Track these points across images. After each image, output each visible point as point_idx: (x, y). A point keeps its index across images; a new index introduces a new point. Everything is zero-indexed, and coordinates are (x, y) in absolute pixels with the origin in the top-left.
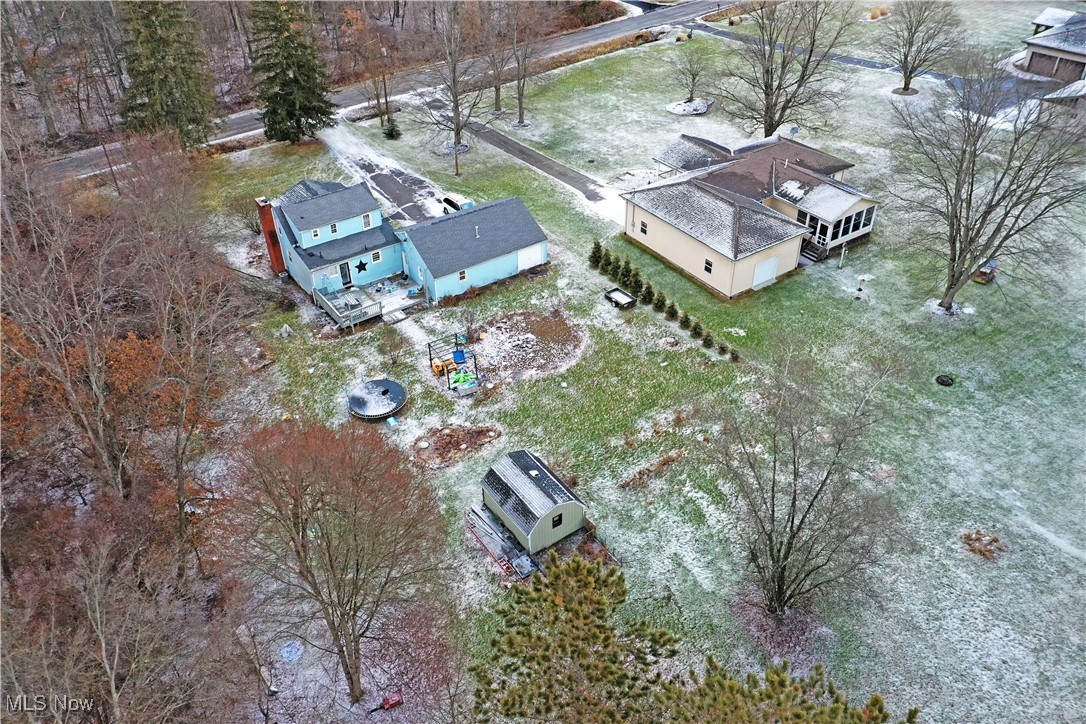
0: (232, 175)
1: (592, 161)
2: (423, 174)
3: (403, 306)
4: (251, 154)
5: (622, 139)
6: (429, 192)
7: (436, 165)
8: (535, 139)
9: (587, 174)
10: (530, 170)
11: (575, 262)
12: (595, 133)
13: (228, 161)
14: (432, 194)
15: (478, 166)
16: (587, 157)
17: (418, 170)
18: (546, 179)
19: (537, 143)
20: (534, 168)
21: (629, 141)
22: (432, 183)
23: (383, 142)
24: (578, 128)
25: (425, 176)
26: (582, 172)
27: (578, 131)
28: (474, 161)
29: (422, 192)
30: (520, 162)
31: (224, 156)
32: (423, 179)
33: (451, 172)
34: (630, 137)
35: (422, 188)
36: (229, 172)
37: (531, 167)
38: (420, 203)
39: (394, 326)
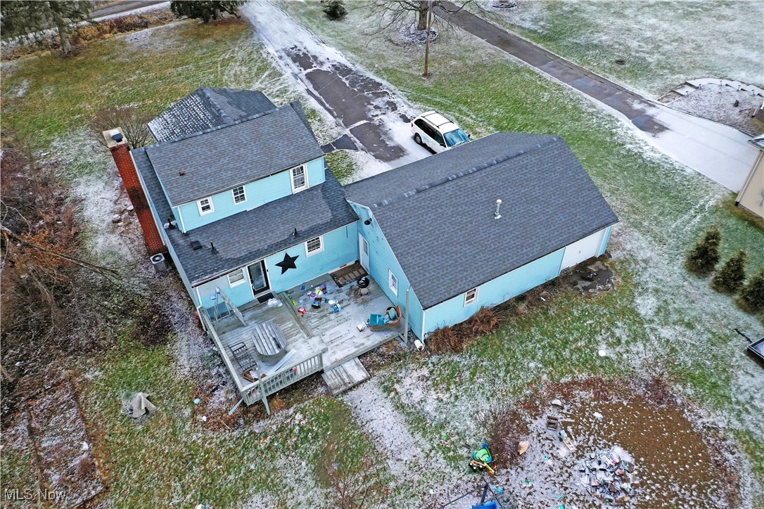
0: (123, 64)
1: (621, 62)
2: (377, 73)
3: (362, 350)
4: (153, 35)
5: (653, 28)
6: (389, 103)
7: (394, 59)
8: (527, 25)
9: (621, 83)
10: (532, 73)
11: (656, 259)
12: (611, 19)
13: (123, 44)
14: (393, 107)
15: (453, 63)
16: (612, 54)
17: (370, 66)
18: (559, 88)
19: (530, 31)
20: (537, 70)
21: (665, 31)
22: (392, 87)
23: (323, 23)
24: (584, 11)
25: (381, 76)
26: (612, 79)
27: (585, 16)
28: (448, 56)
29: (379, 102)
30: (514, 59)
31: (119, 36)
32: (378, 80)
33: (417, 70)
34: (665, 25)
35: (377, 95)
36: (120, 59)
37: (532, 68)
38: (376, 121)
39: (346, 398)
